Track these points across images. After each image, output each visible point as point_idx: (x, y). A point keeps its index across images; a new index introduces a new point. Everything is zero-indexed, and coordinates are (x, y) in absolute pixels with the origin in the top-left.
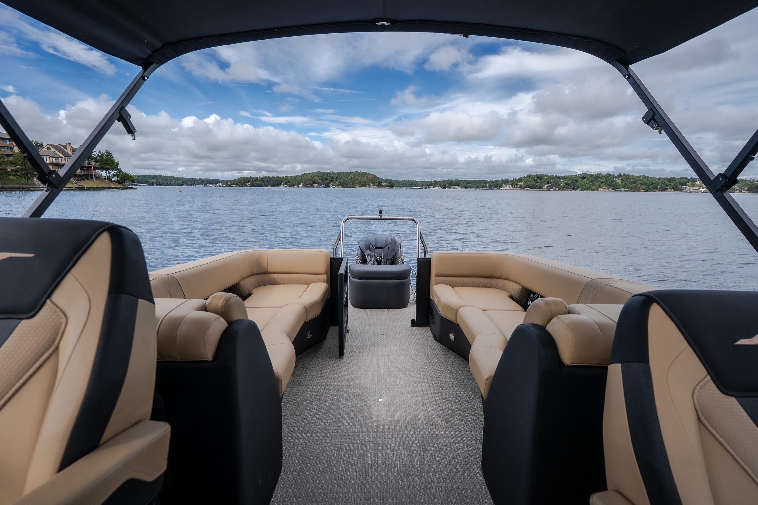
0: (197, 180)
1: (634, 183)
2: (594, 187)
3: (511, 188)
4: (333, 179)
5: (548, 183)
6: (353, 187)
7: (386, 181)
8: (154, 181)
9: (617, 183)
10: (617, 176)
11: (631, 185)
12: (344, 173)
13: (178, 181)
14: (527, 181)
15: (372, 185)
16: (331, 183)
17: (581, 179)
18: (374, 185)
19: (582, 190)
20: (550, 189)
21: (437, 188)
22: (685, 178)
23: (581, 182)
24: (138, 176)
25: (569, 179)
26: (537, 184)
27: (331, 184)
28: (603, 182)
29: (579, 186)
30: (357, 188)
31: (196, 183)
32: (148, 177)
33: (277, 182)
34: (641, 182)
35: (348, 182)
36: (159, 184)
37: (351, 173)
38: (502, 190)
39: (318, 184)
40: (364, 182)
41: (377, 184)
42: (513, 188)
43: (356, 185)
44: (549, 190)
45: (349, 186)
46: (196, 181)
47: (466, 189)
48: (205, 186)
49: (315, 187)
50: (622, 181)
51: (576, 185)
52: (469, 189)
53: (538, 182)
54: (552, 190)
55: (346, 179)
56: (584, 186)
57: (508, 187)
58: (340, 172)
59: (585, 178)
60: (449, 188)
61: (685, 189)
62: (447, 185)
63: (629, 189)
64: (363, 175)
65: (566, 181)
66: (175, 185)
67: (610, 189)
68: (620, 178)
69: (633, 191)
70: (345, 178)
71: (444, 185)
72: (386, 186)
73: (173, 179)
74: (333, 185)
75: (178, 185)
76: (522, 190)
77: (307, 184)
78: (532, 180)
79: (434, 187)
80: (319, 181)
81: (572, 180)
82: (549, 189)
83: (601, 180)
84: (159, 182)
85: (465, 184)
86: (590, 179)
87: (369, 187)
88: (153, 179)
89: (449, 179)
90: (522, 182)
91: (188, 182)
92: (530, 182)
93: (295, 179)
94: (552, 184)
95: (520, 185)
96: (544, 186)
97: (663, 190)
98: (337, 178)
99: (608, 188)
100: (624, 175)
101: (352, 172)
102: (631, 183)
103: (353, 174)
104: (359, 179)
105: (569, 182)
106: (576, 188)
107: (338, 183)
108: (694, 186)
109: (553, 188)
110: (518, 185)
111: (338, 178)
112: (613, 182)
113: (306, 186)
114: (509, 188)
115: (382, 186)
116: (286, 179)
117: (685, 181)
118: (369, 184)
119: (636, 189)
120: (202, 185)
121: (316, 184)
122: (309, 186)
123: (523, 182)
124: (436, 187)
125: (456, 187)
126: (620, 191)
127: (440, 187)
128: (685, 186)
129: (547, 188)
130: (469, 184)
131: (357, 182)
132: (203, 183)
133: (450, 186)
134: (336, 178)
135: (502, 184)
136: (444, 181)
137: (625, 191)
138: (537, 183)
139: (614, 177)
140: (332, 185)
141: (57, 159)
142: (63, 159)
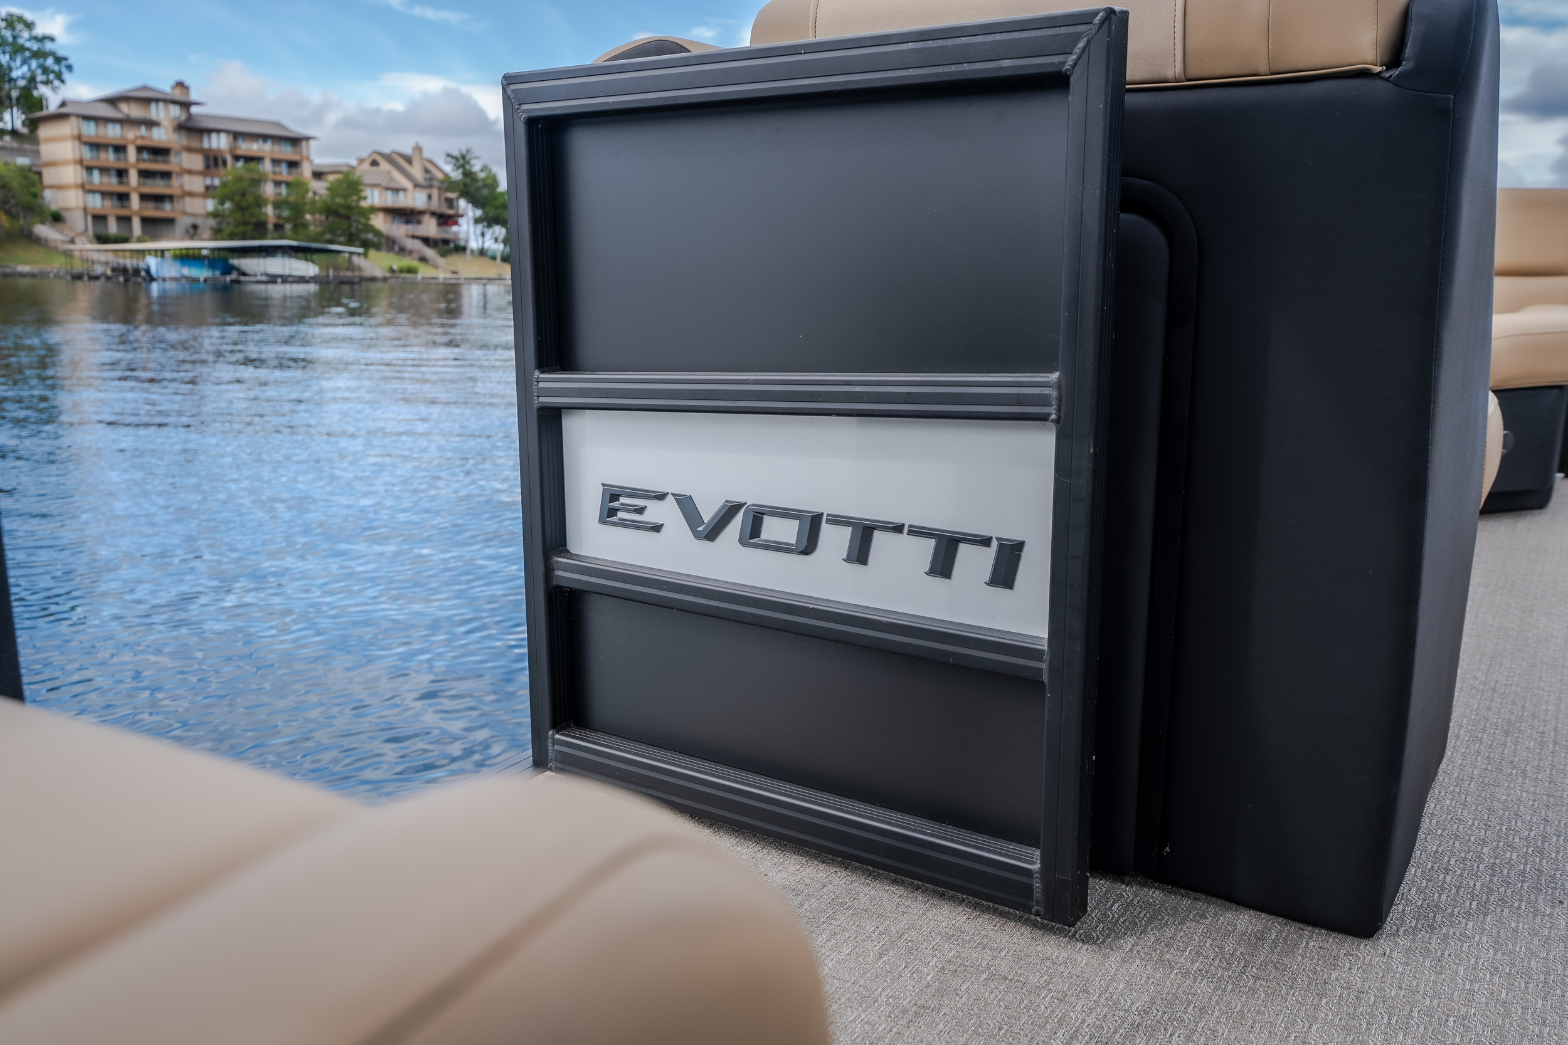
141: (395, 193)
142: (410, 194)
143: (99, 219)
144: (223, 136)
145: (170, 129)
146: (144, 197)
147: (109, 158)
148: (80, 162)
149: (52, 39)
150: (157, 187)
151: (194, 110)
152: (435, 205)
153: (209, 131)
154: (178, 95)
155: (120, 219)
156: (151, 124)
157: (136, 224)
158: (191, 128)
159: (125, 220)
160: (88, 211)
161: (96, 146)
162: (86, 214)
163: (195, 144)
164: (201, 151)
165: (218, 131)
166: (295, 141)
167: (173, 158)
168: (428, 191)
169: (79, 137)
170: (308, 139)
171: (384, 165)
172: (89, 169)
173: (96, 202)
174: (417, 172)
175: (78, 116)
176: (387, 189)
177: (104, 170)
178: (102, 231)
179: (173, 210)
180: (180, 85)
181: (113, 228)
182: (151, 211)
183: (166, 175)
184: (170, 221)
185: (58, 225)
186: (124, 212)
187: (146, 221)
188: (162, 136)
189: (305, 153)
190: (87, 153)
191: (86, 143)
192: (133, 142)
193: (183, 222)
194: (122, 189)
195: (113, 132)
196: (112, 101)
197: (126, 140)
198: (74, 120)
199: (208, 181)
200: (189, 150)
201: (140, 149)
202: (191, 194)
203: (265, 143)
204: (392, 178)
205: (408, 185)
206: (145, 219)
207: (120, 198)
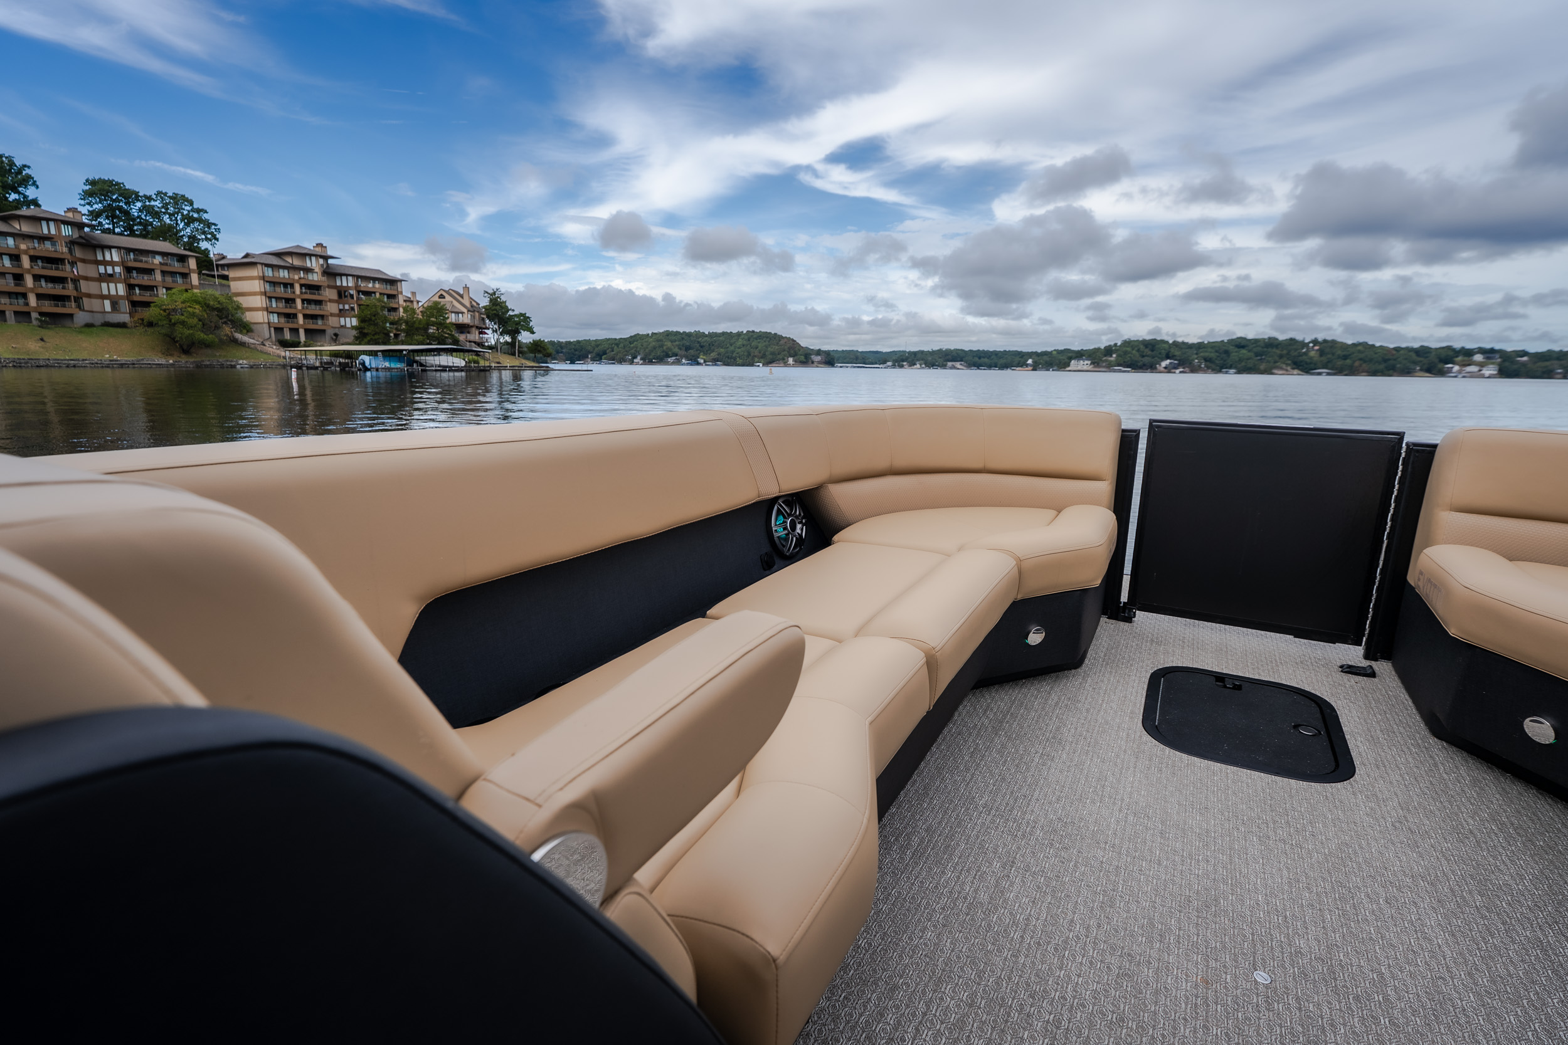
1: (1345, 357)
2: (1262, 367)
3: (1090, 368)
4: (702, 347)
5: (1168, 357)
6: (752, 365)
7: (819, 352)
9: (1311, 358)
10: (1310, 342)
11: (1340, 363)
12: (724, 334)
14: (1126, 353)
15: (791, 361)
16: (701, 356)
17: (1237, 349)
18: (795, 361)
19: (1240, 371)
20: (1173, 371)
21: (918, 366)
22: (1449, 348)
23: (1235, 355)
25: (1210, 350)
26: (1146, 360)
27: (702, 359)
28: (1281, 356)
29: (1231, 363)
30: (759, 366)
33: (577, 352)
34: (1362, 356)
35: (738, 353)
37: (739, 334)
38: (1070, 371)
39: (675, 358)
40: (772, 353)
41: (802, 358)
42: (1095, 367)
43: (756, 359)
44: (1169, 372)
45: (739, 361)
47: (979, 369)
49: (667, 363)
50: (1322, 352)
51: (1225, 361)
52: (984, 369)
53: (1148, 356)
54: (1178, 371)
55: (732, 348)
56: (1243, 364)
57: (1085, 364)
58: (716, 333)
59: (1243, 347)
60: (944, 366)
61: (1450, 370)
62: (940, 361)
63: (1339, 371)
64: (767, 337)
65: (1206, 354)
67: (1296, 372)
68: (1317, 348)
69: (1346, 375)
70: (728, 345)
71: (934, 361)
72: (819, 362)
74: (705, 362)
76: (1115, 371)
77: (651, 357)
78: (1134, 352)
79: (912, 364)
80: (676, 350)
81: (1216, 352)
82: (1169, 370)
83: (1278, 352)
85: (976, 359)
86: (1255, 350)
87: (786, 365)
89: (942, 347)
90: (1111, 356)
92: (1130, 355)
93: (618, 347)
94: (1175, 360)
95: (1111, 361)
96: (1160, 365)
97: (1407, 372)
98: (711, 344)
99: (1293, 369)
100: (1325, 341)
101: (742, 332)
102: (1339, 357)
103: (746, 337)
104: (759, 348)
105: (1213, 355)
106: (1226, 368)
107: (714, 355)
108: (1469, 365)
109: (1178, 369)
110: (1106, 361)
111: (713, 345)
112: (1301, 356)
113: (649, 362)
114: (1085, 368)
115: (813, 362)
116: (597, 346)
117: (1451, 353)
118: (784, 359)
119: (1352, 371)
121: (671, 357)
122: (654, 362)
123: (1114, 356)
124: (915, 364)
125: (958, 365)
126: (1320, 374)
127: (923, 366)
128: (1450, 365)
129: (1165, 368)
130: (984, 358)
131: (756, 354)
133: (945, 363)
134: (709, 345)
135: (1070, 359)
136: (933, 353)
137: (1328, 374)
138: (1143, 356)
139: (1303, 344)
140: (702, 361)
141: (457, 315)
142: (465, 316)
143: (279, 330)
144: (350, 278)
145: (320, 274)
146: (306, 316)
147: (280, 290)
148: (265, 293)
149: (206, 212)
150: (313, 310)
151: (330, 261)
152: (477, 323)
153: (341, 275)
154: (319, 250)
155: (291, 330)
156: (308, 270)
157: (302, 332)
158: (331, 273)
159: (294, 331)
160: (271, 325)
161: (274, 283)
162: (270, 327)
163: (332, 284)
164: (335, 287)
165: (347, 275)
166: (393, 282)
167: (322, 292)
168: (472, 313)
169: (263, 278)
170: (401, 281)
171: (448, 298)
172: (270, 298)
173: (274, 319)
174: (466, 302)
175: (262, 264)
176: (455, 313)
177: (278, 299)
178: (280, 337)
179: (324, 324)
180: (320, 245)
181: (287, 336)
182: (311, 325)
183: (319, 302)
184: (323, 332)
185: (249, 334)
186: (294, 326)
187: (308, 332)
188: (315, 278)
189: (399, 290)
190: (267, 286)
191: (267, 282)
192: (297, 281)
193: (330, 332)
194: (291, 311)
195: (283, 275)
196: (279, 255)
197: (294, 279)
198: (259, 267)
199: (341, 307)
200: (329, 287)
201: (302, 286)
202: (332, 315)
203: (374, 283)
204: (453, 305)
205: (465, 310)
206: (307, 331)
207: (290, 317)
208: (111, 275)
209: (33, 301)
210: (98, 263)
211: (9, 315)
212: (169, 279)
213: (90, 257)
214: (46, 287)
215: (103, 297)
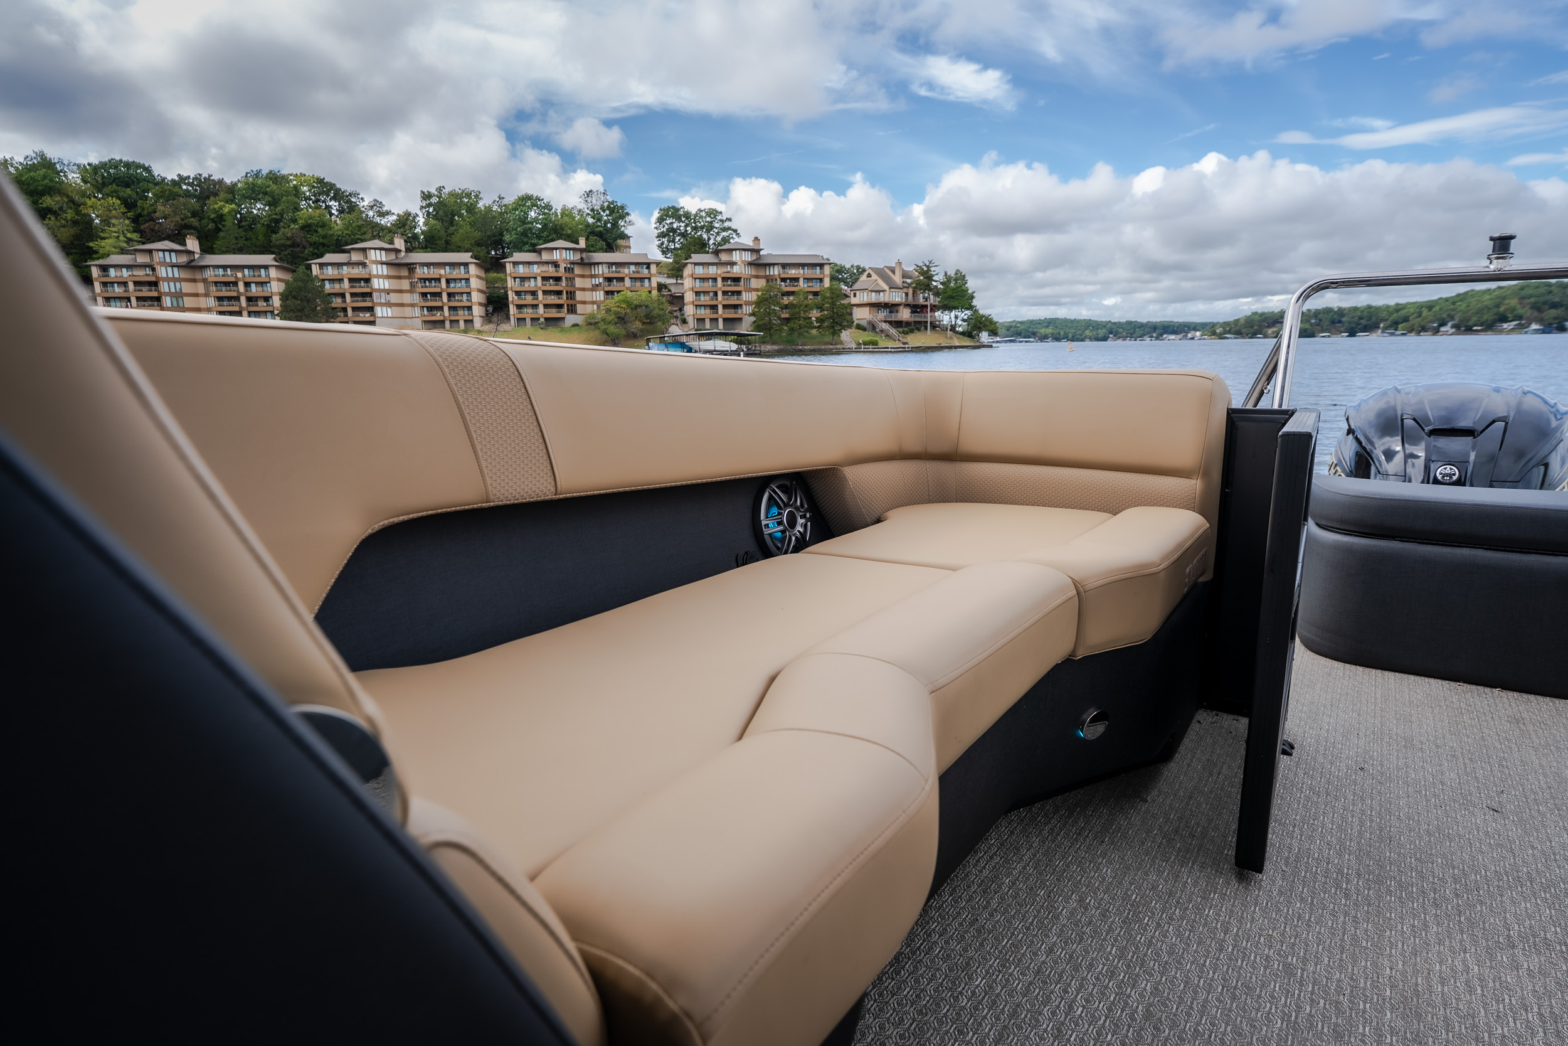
0: (1142, 326)
8: (1049, 331)
13: (1098, 329)
24: (1021, 323)
31: (1139, 332)
32: (1039, 324)
36: (1057, 339)
46: (1139, 327)
48: (1157, 338)
66: (1091, 339)
73: (1089, 326)
75: (1097, 339)
84: (1059, 333)
88: (1047, 327)
91: (1121, 330)
120: (1152, 337)
132: (1154, 332)
141: (879, 294)
142: (887, 294)
143: (700, 321)
144: (776, 267)
145: (745, 266)
146: (725, 307)
147: (709, 285)
148: (691, 289)
150: (734, 300)
151: (762, 253)
152: (910, 300)
153: (769, 265)
154: (754, 245)
155: (712, 320)
156: (733, 264)
157: (721, 322)
158: (758, 264)
159: (715, 321)
160: (695, 317)
161: (701, 279)
162: (694, 319)
163: (762, 273)
164: (763, 277)
165: (774, 264)
166: (821, 264)
167: (743, 283)
168: (905, 290)
169: (691, 276)
171: (874, 276)
172: (697, 293)
173: (701, 311)
174: (897, 279)
175: (692, 263)
176: (872, 291)
177: (706, 293)
178: (702, 328)
179: (742, 313)
180: (756, 239)
181: (707, 326)
182: (731, 314)
183: (739, 293)
184: (739, 320)
186: (715, 316)
187: (727, 320)
188: (736, 270)
190: (697, 284)
191: (695, 278)
192: (720, 275)
193: (749, 320)
194: (714, 303)
195: (712, 270)
196: (716, 253)
197: (716, 274)
200: (757, 277)
201: (725, 279)
203: (803, 269)
204: (877, 284)
205: (886, 287)
206: (725, 320)
207: (714, 308)
208: (597, 285)
209: (541, 309)
210: (592, 276)
211: (528, 321)
212: (638, 284)
213: (587, 273)
214: (553, 299)
215: (593, 303)
